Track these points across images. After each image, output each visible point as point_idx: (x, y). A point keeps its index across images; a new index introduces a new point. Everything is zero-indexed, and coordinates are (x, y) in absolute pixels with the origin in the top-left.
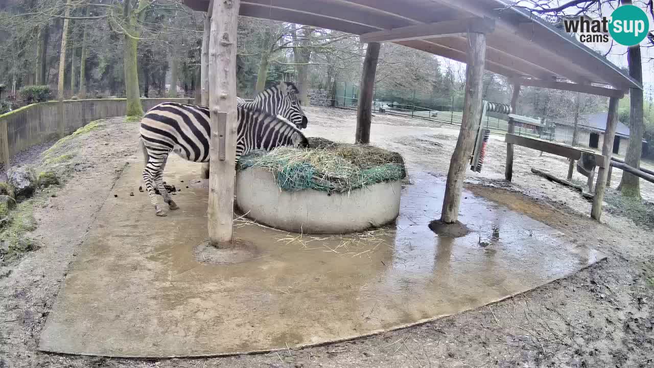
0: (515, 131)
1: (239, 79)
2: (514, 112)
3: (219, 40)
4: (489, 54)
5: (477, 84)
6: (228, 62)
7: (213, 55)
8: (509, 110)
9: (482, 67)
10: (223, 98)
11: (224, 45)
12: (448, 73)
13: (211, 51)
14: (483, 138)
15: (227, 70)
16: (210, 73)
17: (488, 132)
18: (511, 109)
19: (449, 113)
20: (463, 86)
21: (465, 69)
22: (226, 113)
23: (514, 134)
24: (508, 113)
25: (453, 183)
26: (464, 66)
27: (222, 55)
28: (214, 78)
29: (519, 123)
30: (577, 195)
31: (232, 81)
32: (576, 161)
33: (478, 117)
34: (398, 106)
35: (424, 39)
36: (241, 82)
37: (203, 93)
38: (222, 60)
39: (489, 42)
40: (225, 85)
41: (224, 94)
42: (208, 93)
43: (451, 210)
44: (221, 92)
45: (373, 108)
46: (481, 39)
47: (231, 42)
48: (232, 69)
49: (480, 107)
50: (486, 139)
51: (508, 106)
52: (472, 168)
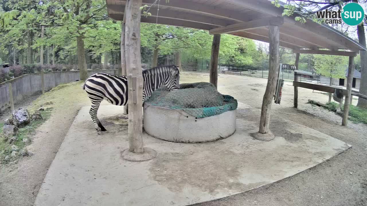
0: (298, 79)
1: (143, 57)
2: (297, 69)
3: (130, 37)
4: (281, 37)
5: (276, 54)
6: (136, 49)
7: (127, 45)
8: (294, 68)
9: (278, 44)
10: (134, 69)
11: (133, 39)
12: (260, 49)
13: (126, 43)
14: (280, 84)
15: (136, 53)
16: (126, 55)
17: (283, 81)
18: (295, 67)
19: (261, 71)
20: (268, 56)
21: (269, 46)
22: (136, 78)
23: (298, 81)
24: (294, 70)
25: (265, 111)
26: (268, 44)
27: (132, 45)
28: (129, 58)
29: (300, 75)
30: (334, 113)
31: (139, 58)
32: (333, 94)
33: (277, 73)
34: (233, 69)
35: (245, 31)
36: (144, 59)
37: (123, 66)
38: (133, 48)
39: (281, 30)
40: (135, 62)
41: (134, 67)
42: (125, 66)
43: (264, 126)
44: (132, 66)
45: (218, 71)
46: (276, 28)
47: (137, 38)
48: (138, 53)
49: (278, 67)
50: (282, 85)
51: (294, 66)
52: (275, 102)
